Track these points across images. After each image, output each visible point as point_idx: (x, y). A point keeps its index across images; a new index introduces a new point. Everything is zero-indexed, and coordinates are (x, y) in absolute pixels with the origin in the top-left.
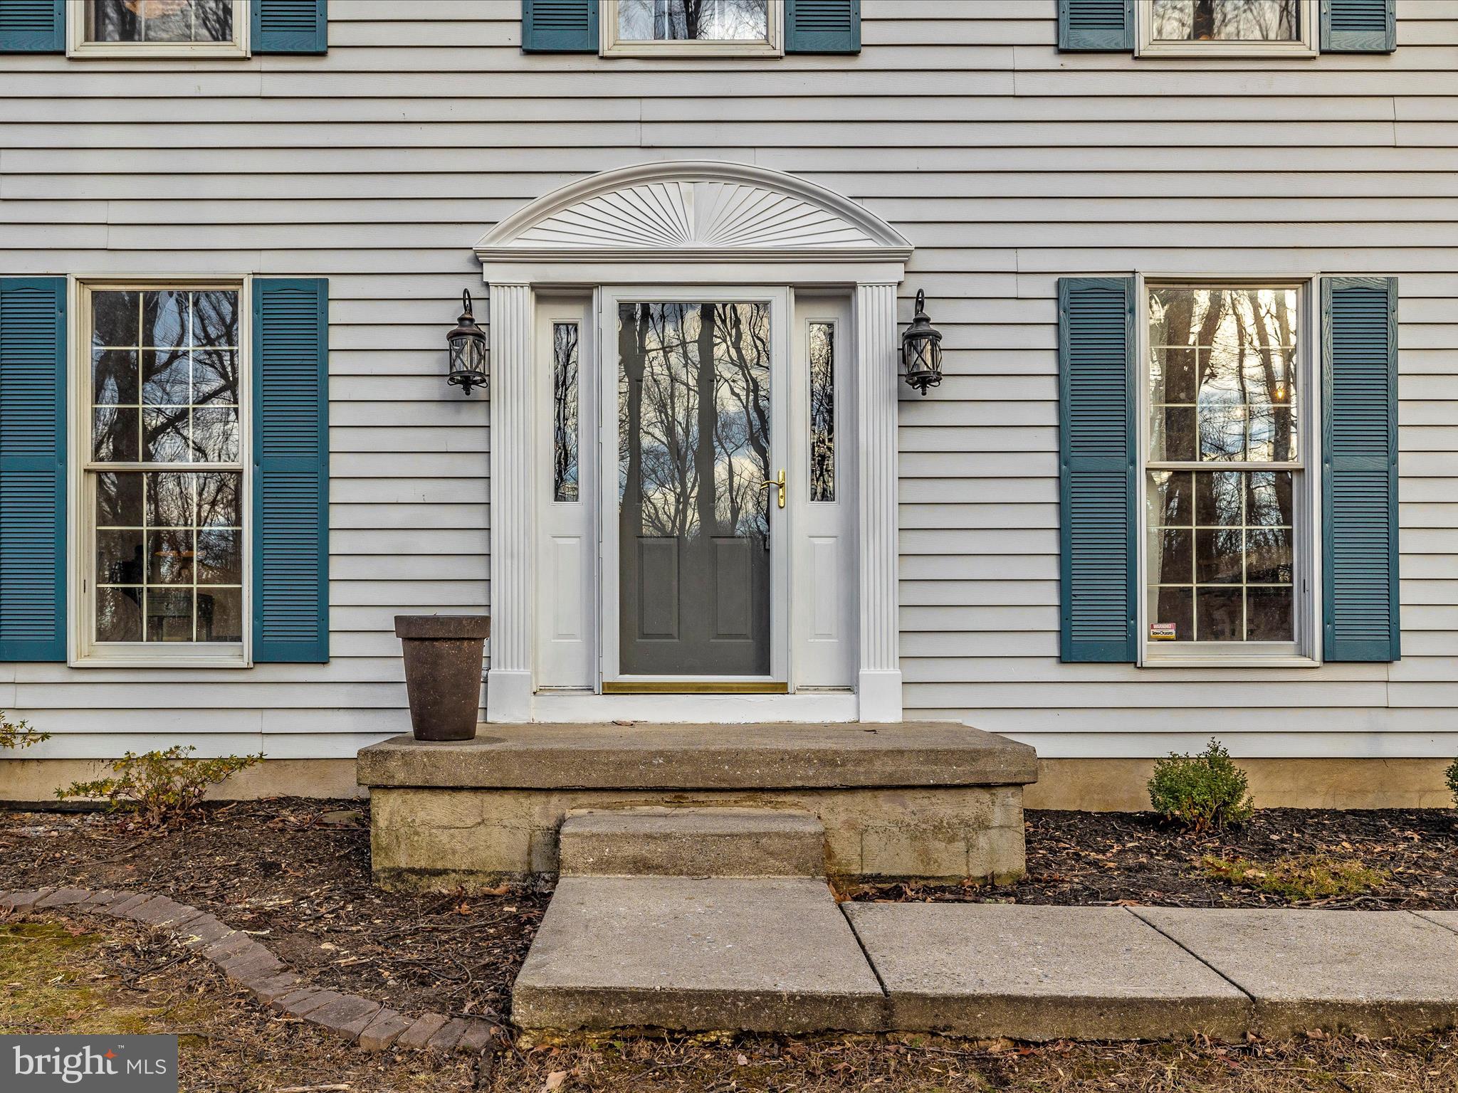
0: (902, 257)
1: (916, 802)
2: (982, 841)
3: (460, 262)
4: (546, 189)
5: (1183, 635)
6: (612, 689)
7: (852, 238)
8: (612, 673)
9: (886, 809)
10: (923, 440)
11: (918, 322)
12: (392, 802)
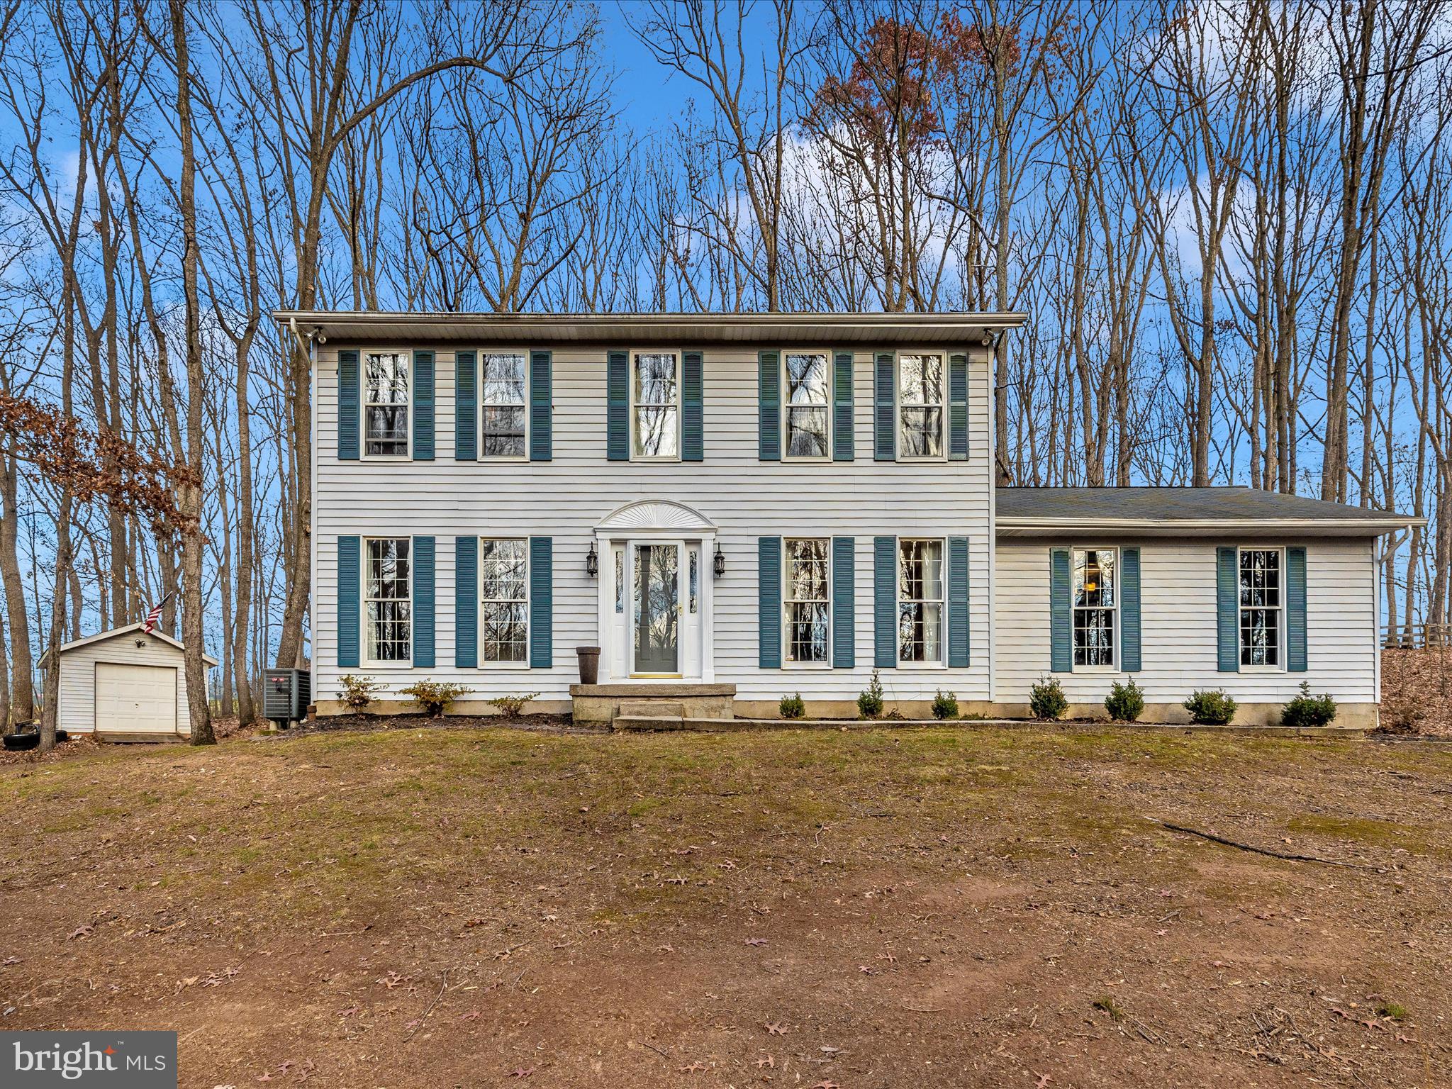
0: (715, 530)
1: (707, 700)
2: (723, 712)
3: (590, 532)
4: (616, 506)
5: (796, 659)
6: (633, 676)
7: (701, 524)
8: (633, 672)
9: (699, 702)
10: (720, 592)
11: (719, 552)
12: (578, 701)
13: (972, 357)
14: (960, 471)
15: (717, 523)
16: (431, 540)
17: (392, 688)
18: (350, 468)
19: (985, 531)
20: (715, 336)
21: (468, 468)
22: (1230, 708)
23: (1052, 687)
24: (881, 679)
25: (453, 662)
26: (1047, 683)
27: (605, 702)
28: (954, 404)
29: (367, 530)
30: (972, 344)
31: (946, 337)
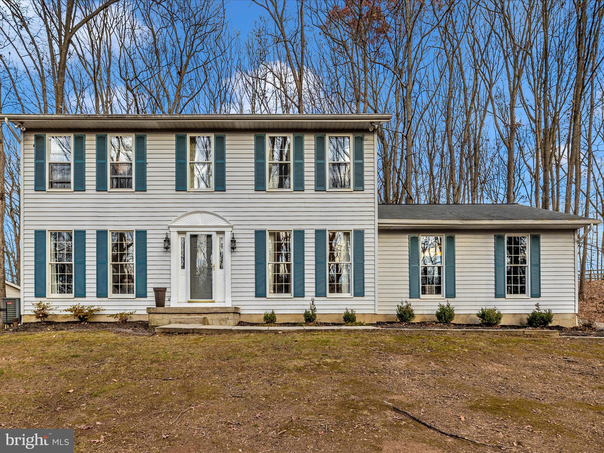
0: (231, 227)
1: (219, 315)
2: (228, 321)
3: (166, 227)
4: (179, 215)
5: (275, 292)
6: (189, 302)
7: (224, 224)
8: (189, 299)
9: (215, 316)
10: (234, 259)
11: (233, 238)
12: (151, 315)
13: (366, 137)
14: (360, 196)
15: (232, 223)
16: (84, 232)
17: (61, 308)
18: (40, 195)
19: (373, 227)
20: (230, 126)
21: (102, 195)
22: (499, 317)
23: (407, 306)
24: (315, 303)
25: (95, 294)
26: (405, 304)
27: (166, 316)
28: (357, 161)
29: (49, 227)
30: (365, 131)
31: (351, 127)
